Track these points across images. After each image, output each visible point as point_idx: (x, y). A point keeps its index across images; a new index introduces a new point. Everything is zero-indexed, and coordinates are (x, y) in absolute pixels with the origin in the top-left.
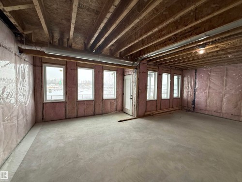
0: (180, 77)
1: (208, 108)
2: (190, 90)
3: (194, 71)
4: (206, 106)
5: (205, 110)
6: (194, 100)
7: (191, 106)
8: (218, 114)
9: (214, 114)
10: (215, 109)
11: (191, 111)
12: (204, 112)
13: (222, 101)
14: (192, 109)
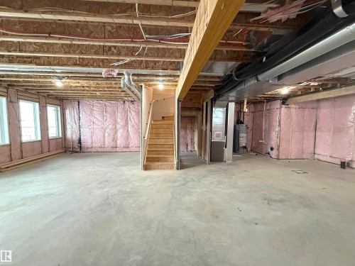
0: (59, 109)
1: (94, 145)
2: (74, 126)
3: (77, 103)
4: (92, 143)
5: (92, 148)
6: (80, 138)
7: (76, 145)
8: (102, 150)
9: (100, 150)
10: (99, 145)
11: (77, 152)
12: (90, 150)
13: (104, 136)
14: (79, 150)
